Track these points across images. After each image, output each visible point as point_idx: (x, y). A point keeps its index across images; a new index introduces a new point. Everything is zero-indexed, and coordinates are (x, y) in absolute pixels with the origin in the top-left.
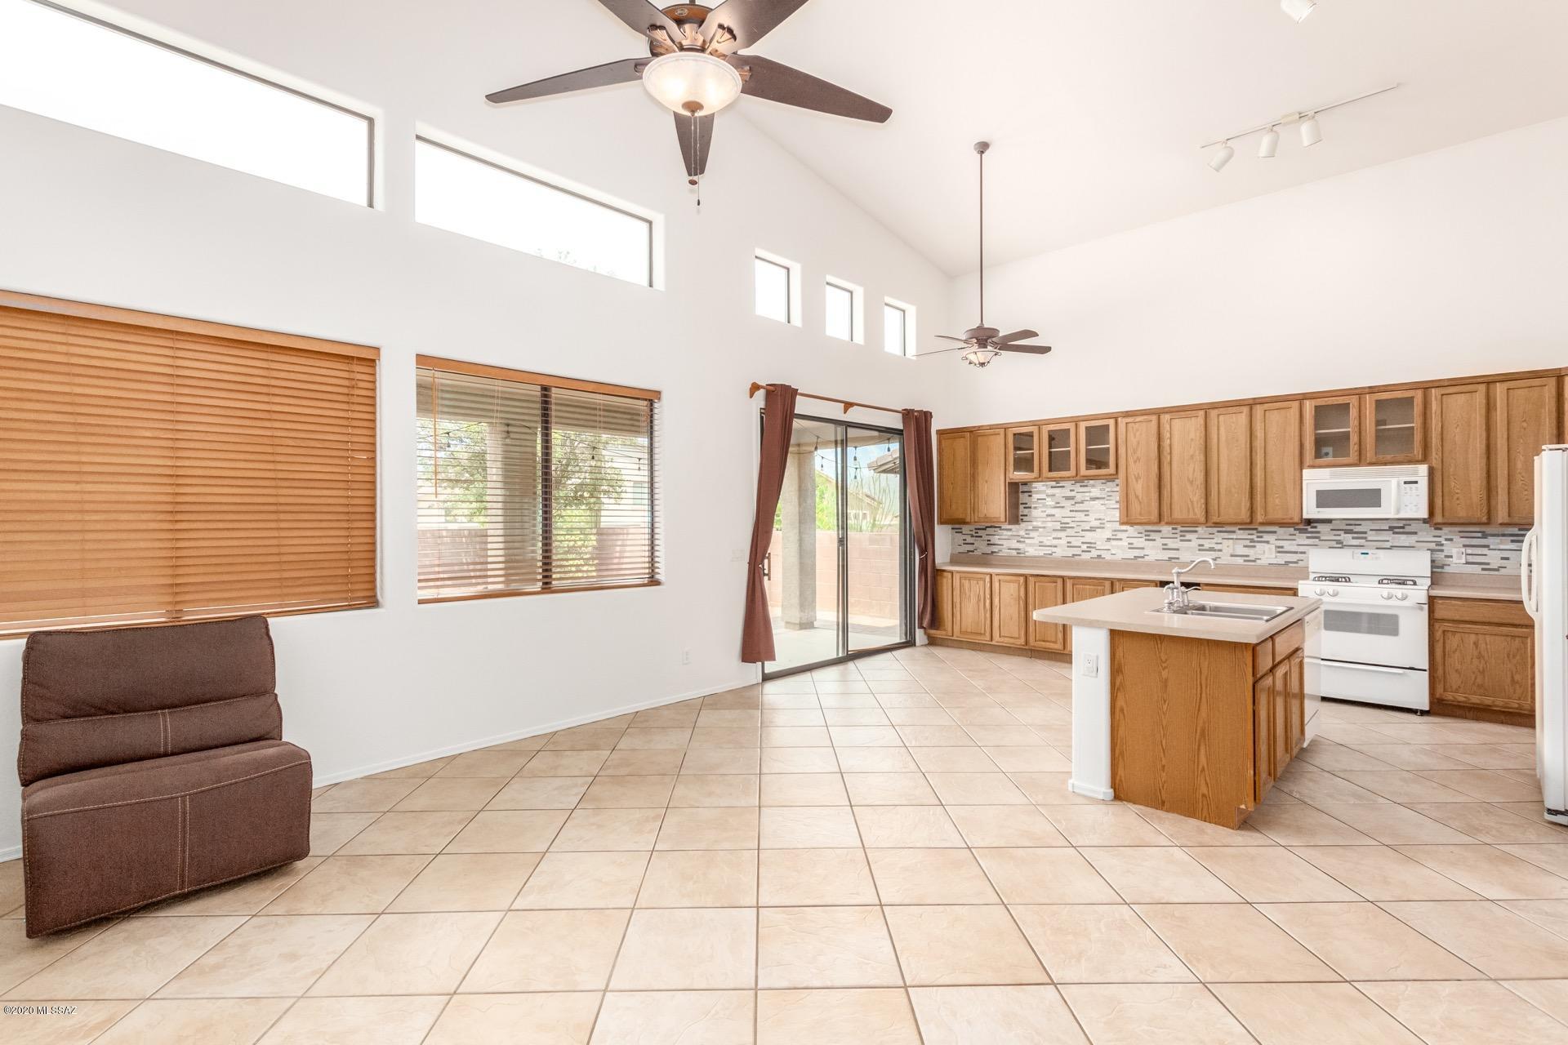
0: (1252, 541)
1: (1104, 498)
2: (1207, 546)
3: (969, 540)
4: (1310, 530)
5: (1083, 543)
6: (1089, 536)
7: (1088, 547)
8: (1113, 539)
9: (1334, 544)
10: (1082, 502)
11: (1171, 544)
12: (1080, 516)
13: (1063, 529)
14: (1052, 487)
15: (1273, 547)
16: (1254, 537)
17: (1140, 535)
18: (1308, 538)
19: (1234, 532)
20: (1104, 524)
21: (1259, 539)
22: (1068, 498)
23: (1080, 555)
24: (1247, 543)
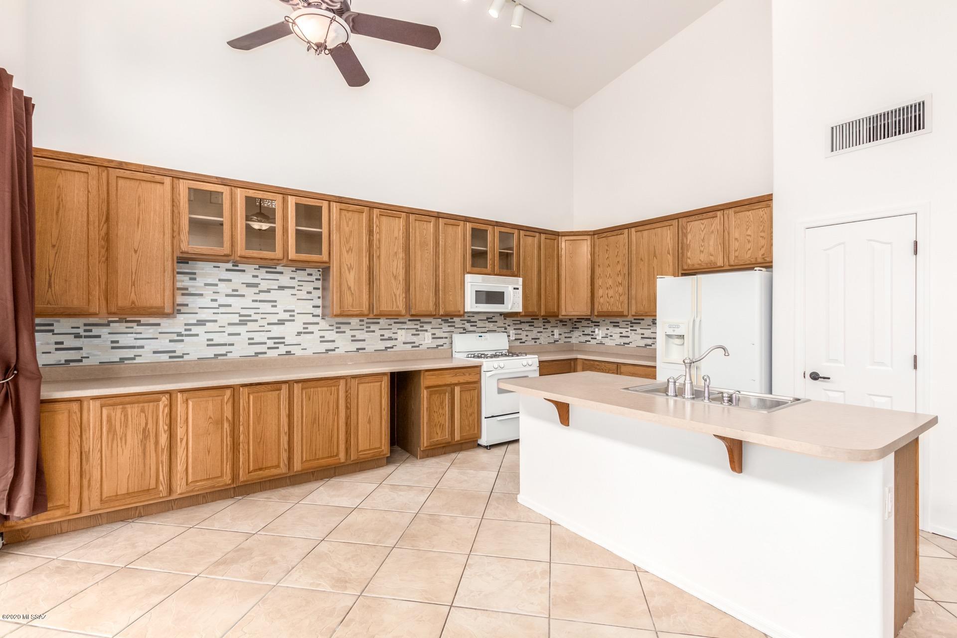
0: (417, 330)
1: (294, 288)
2: (386, 337)
3: (69, 342)
4: (450, 320)
5: (269, 338)
6: (277, 331)
7: (275, 343)
8: (305, 333)
9: (461, 330)
10: (268, 291)
11: (359, 335)
12: (267, 307)
13: (243, 323)
14: (227, 270)
15: (430, 334)
16: (418, 327)
17: (331, 328)
18: (449, 326)
19: (405, 323)
20: (293, 316)
21: (422, 329)
22: (249, 285)
23: (265, 353)
24: (414, 332)
